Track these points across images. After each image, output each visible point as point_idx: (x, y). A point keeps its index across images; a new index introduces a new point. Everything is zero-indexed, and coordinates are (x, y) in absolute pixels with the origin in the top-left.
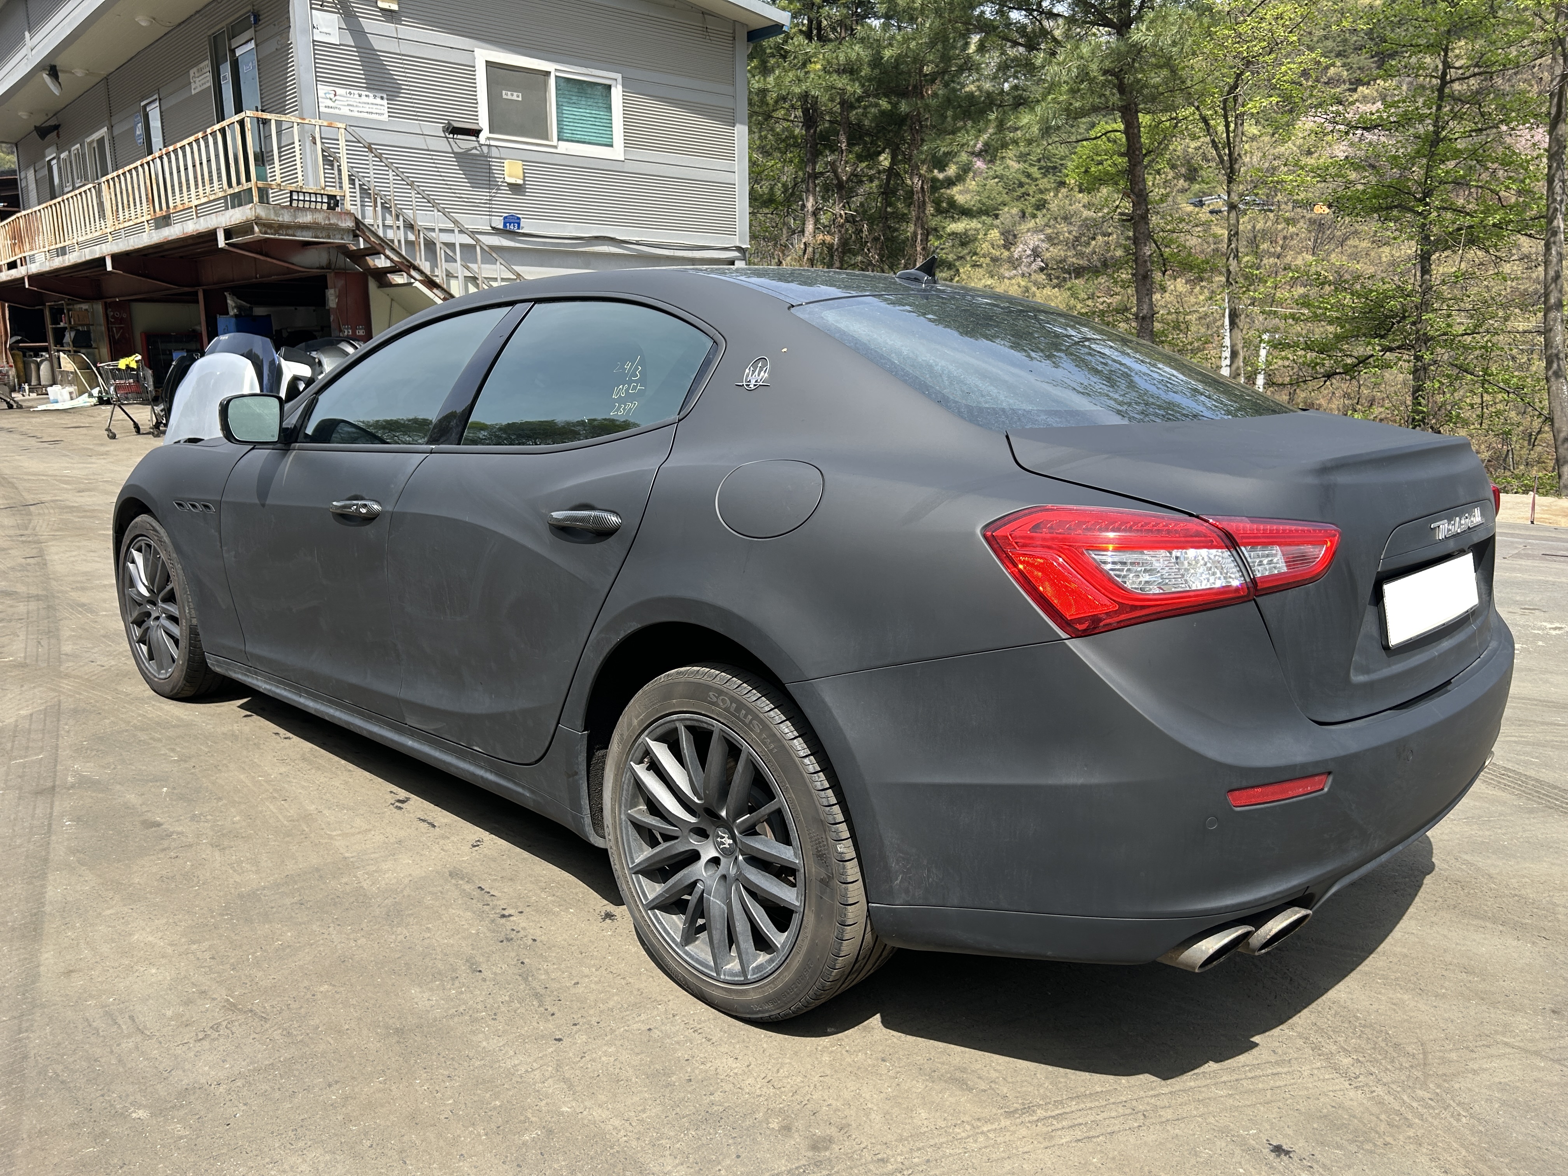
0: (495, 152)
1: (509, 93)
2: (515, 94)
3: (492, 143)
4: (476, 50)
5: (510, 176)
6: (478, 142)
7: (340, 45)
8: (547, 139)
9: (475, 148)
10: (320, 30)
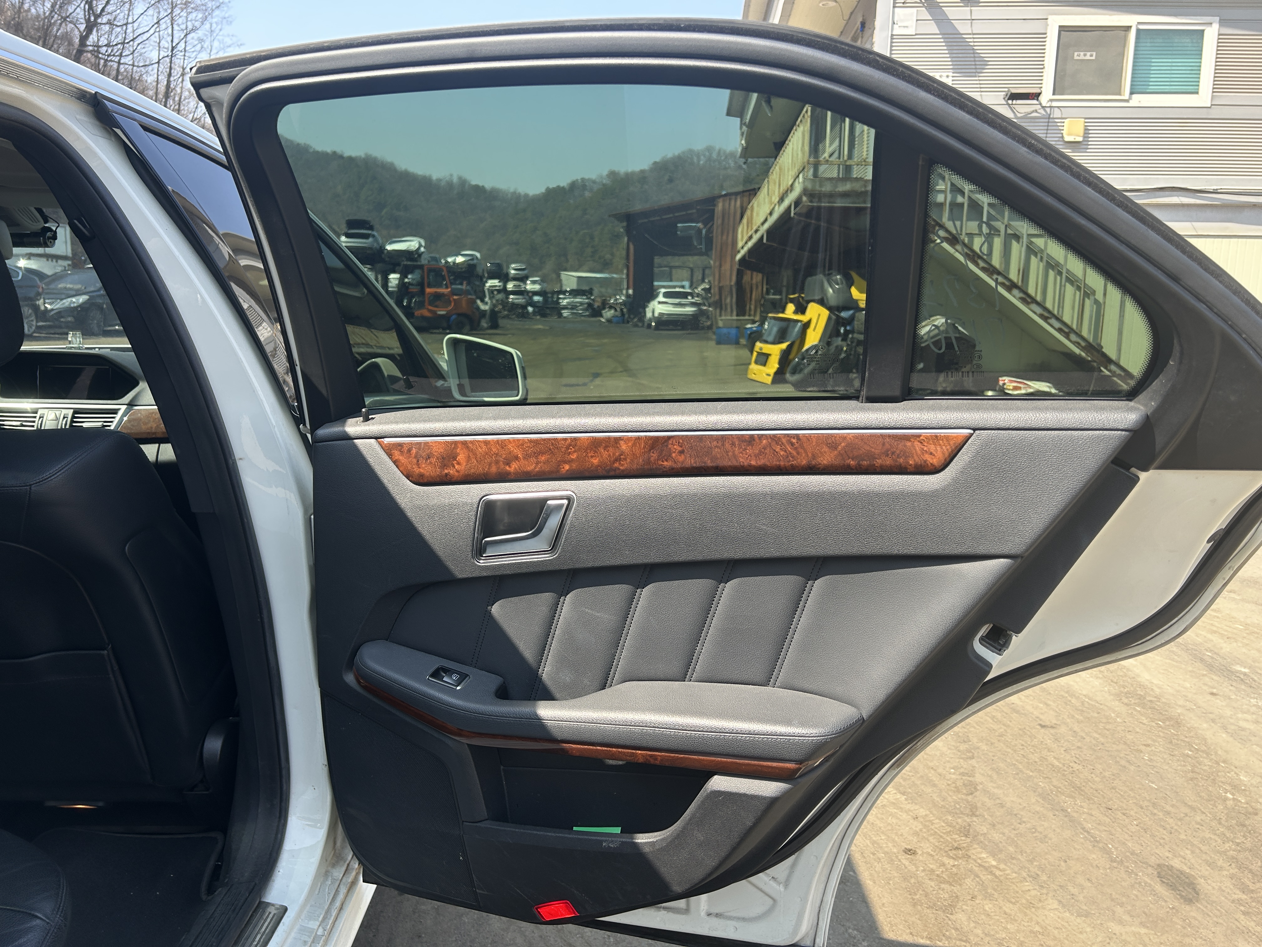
0: (1057, 113)
1: (1082, 53)
2: (1089, 54)
3: (1055, 104)
4: (1050, 17)
5: (1069, 134)
6: (1040, 104)
7: (916, 34)
8: (1120, 94)
9: (1036, 111)
10: (900, 24)
